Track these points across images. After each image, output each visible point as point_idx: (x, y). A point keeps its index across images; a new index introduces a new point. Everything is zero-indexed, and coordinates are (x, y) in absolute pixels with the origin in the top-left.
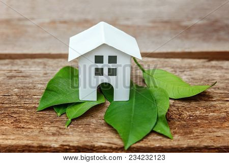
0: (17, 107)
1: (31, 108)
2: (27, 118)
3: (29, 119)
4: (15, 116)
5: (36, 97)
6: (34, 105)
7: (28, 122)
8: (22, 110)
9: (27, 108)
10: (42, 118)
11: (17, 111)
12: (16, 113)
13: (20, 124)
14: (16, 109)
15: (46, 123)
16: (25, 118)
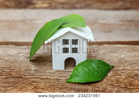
0: (35, 78)
1: (45, 79)
2: (43, 86)
3: (44, 86)
4: (34, 84)
5: (47, 71)
6: (46, 77)
7: (44, 89)
8: (38, 80)
9: (42, 79)
10: (53, 85)
11: (35, 81)
12: (35, 82)
13: (38, 90)
14: (35, 79)
15: (57, 89)
16: (41, 85)
